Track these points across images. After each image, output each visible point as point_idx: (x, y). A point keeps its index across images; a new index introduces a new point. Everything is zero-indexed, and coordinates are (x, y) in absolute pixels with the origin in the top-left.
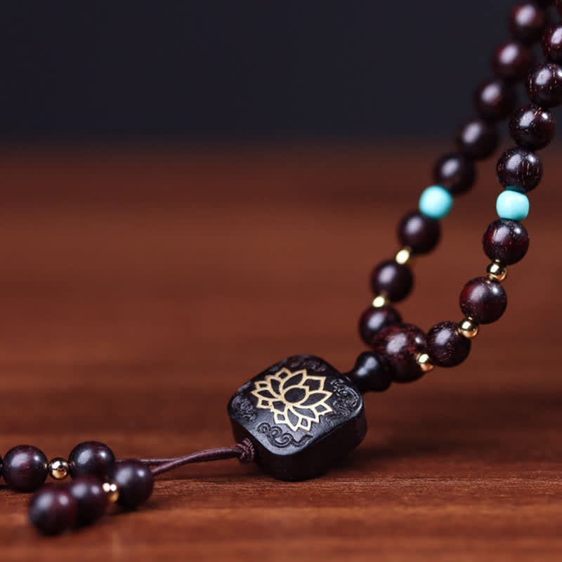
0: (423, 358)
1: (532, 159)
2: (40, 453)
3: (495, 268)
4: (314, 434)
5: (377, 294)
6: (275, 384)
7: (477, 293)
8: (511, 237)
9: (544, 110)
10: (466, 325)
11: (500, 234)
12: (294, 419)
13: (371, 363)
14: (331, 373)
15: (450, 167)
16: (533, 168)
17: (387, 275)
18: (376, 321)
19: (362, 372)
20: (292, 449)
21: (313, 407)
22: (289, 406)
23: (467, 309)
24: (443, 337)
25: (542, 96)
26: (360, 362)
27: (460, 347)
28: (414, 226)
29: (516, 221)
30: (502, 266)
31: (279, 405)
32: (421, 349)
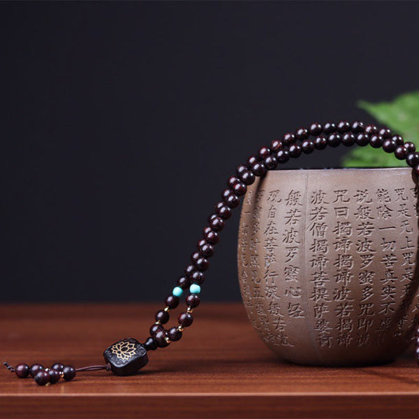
0: (167, 339)
1: (201, 274)
2: (42, 366)
3: (189, 309)
4: (130, 361)
5: (157, 321)
6: (119, 346)
7: (183, 317)
8: (194, 299)
9: (205, 258)
10: (180, 327)
11: (190, 298)
12: (123, 356)
13: (151, 340)
14: (137, 343)
15: (182, 280)
16: (201, 277)
17: (160, 315)
18: (155, 329)
19: (148, 343)
20: (122, 365)
21: (129, 353)
22: (122, 352)
23: (180, 322)
24: (173, 331)
25: (204, 254)
26: (148, 340)
27: (179, 334)
28: (170, 299)
29: (196, 294)
30: (191, 308)
31: (119, 352)
32: (166, 336)
